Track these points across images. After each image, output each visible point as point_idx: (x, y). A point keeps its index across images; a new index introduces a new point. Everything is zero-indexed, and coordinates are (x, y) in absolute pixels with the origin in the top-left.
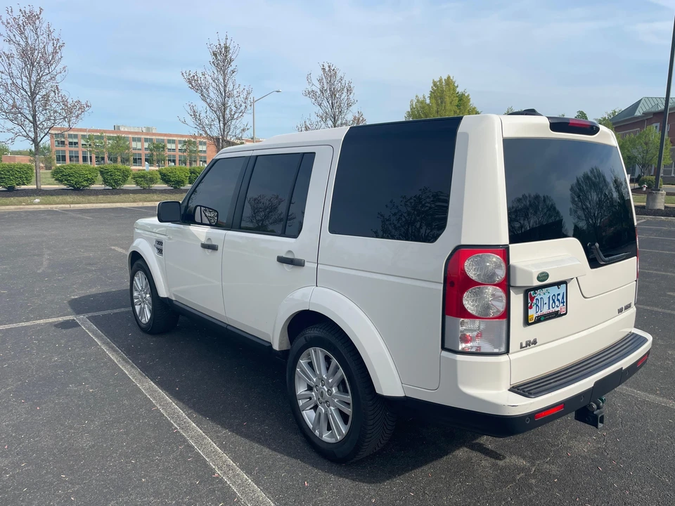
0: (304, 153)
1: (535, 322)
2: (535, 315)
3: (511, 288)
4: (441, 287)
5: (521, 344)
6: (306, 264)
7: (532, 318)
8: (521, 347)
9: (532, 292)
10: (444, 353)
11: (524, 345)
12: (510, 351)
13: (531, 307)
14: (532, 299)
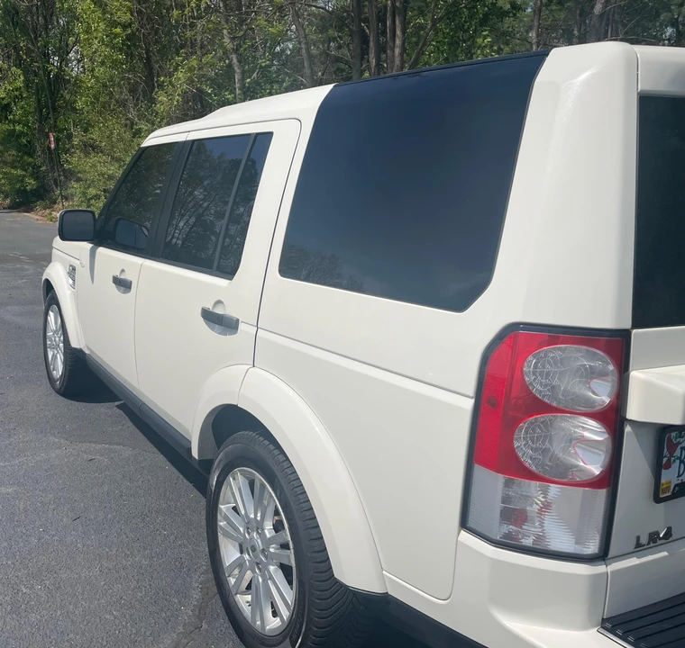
0: (258, 134)
1: (675, 496)
2: (675, 481)
3: (625, 423)
4: (469, 404)
5: (638, 538)
6: (241, 326)
7: (668, 488)
8: (638, 545)
9: (673, 434)
10: (466, 537)
11: (644, 540)
12: (612, 553)
13: (668, 466)
14: (672, 448)
